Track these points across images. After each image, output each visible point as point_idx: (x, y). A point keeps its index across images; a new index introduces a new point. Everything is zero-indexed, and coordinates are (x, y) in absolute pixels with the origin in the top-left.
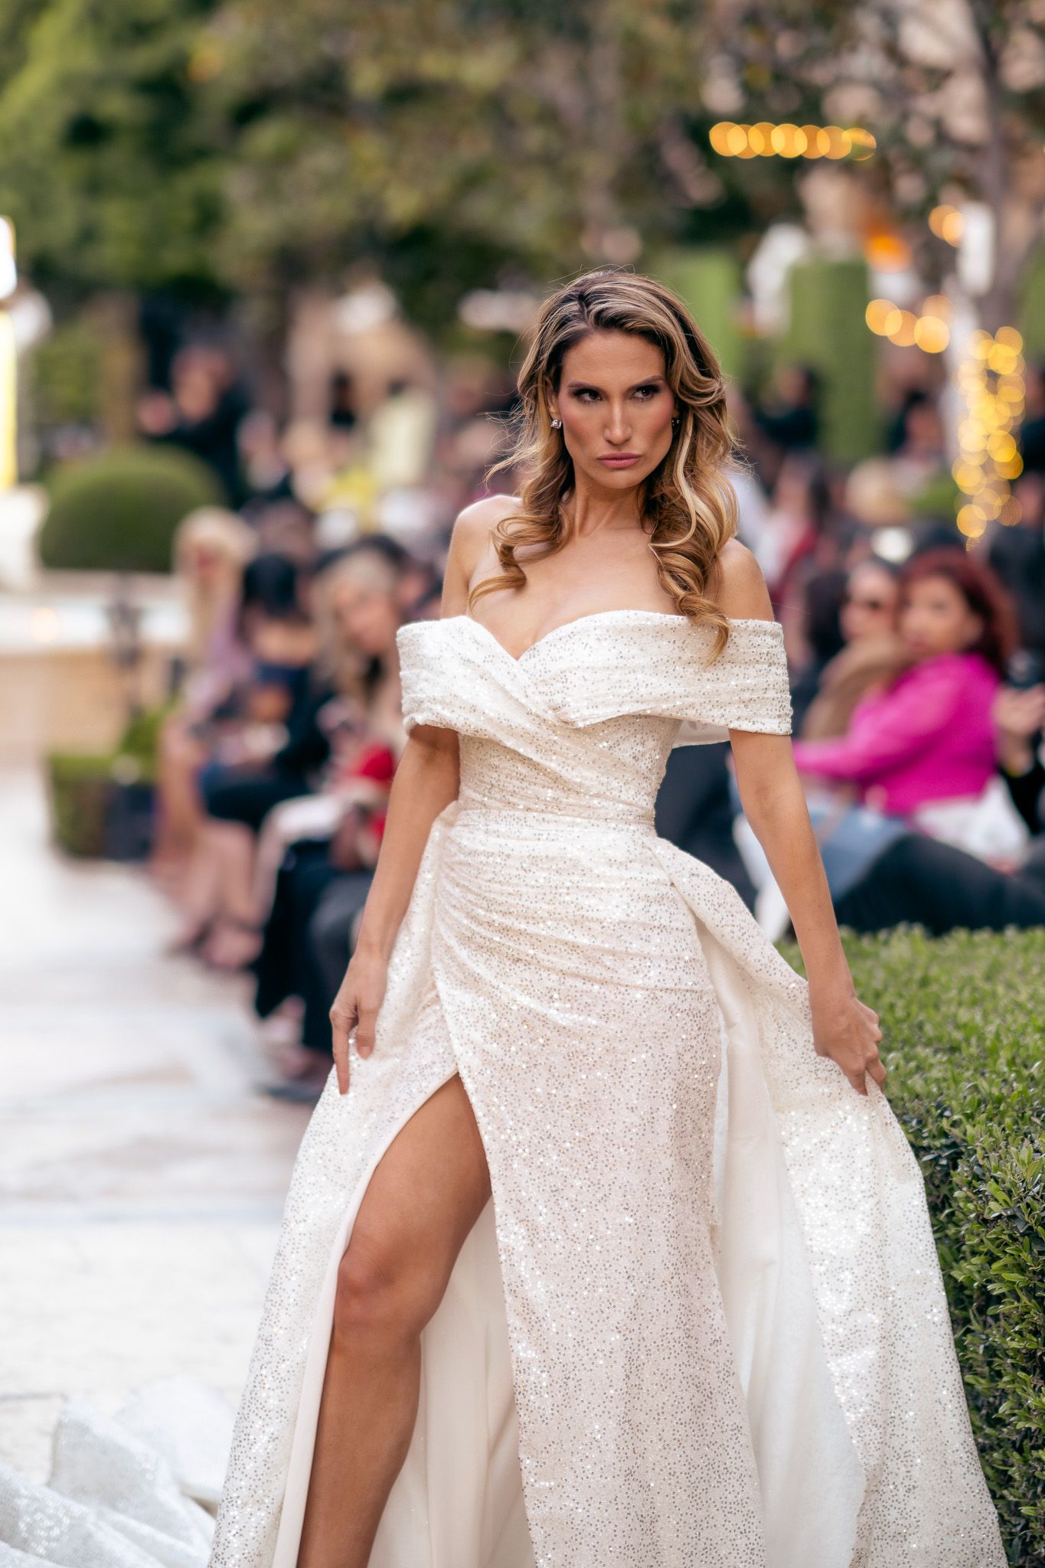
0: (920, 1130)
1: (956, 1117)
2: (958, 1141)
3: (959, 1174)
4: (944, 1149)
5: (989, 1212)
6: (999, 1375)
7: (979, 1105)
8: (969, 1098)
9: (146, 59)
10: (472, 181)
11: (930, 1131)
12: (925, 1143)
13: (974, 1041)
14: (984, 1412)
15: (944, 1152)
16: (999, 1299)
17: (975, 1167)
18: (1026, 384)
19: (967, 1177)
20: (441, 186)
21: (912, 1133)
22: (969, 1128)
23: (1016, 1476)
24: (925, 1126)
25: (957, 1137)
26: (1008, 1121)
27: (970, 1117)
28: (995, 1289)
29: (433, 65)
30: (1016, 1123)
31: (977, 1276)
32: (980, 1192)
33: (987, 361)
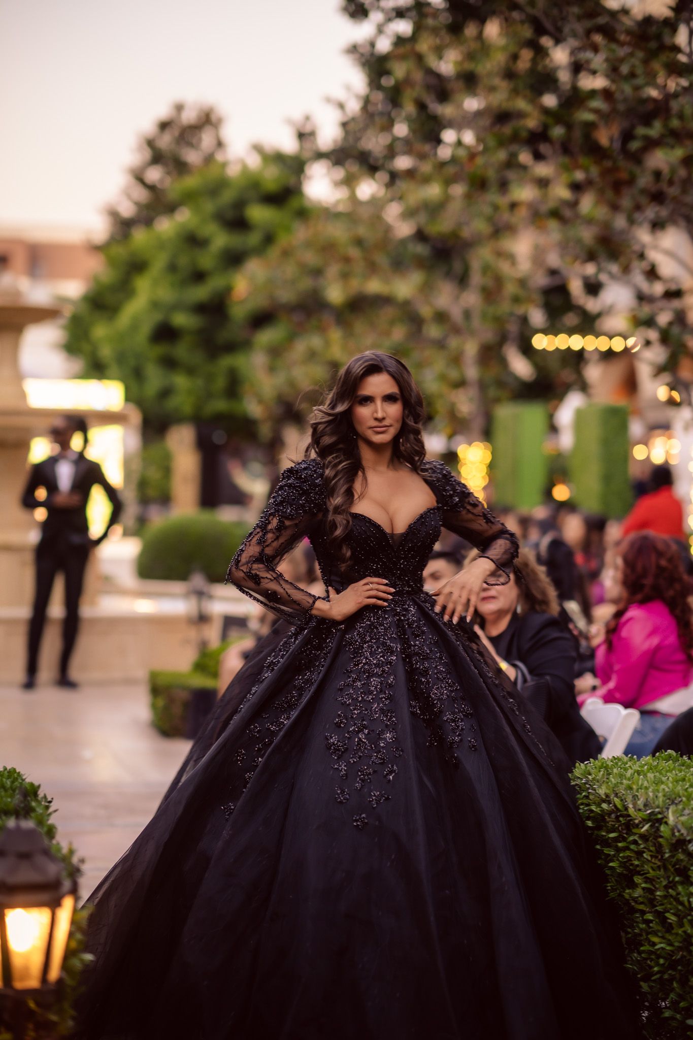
9: (201, 293)
29: (374, 286)
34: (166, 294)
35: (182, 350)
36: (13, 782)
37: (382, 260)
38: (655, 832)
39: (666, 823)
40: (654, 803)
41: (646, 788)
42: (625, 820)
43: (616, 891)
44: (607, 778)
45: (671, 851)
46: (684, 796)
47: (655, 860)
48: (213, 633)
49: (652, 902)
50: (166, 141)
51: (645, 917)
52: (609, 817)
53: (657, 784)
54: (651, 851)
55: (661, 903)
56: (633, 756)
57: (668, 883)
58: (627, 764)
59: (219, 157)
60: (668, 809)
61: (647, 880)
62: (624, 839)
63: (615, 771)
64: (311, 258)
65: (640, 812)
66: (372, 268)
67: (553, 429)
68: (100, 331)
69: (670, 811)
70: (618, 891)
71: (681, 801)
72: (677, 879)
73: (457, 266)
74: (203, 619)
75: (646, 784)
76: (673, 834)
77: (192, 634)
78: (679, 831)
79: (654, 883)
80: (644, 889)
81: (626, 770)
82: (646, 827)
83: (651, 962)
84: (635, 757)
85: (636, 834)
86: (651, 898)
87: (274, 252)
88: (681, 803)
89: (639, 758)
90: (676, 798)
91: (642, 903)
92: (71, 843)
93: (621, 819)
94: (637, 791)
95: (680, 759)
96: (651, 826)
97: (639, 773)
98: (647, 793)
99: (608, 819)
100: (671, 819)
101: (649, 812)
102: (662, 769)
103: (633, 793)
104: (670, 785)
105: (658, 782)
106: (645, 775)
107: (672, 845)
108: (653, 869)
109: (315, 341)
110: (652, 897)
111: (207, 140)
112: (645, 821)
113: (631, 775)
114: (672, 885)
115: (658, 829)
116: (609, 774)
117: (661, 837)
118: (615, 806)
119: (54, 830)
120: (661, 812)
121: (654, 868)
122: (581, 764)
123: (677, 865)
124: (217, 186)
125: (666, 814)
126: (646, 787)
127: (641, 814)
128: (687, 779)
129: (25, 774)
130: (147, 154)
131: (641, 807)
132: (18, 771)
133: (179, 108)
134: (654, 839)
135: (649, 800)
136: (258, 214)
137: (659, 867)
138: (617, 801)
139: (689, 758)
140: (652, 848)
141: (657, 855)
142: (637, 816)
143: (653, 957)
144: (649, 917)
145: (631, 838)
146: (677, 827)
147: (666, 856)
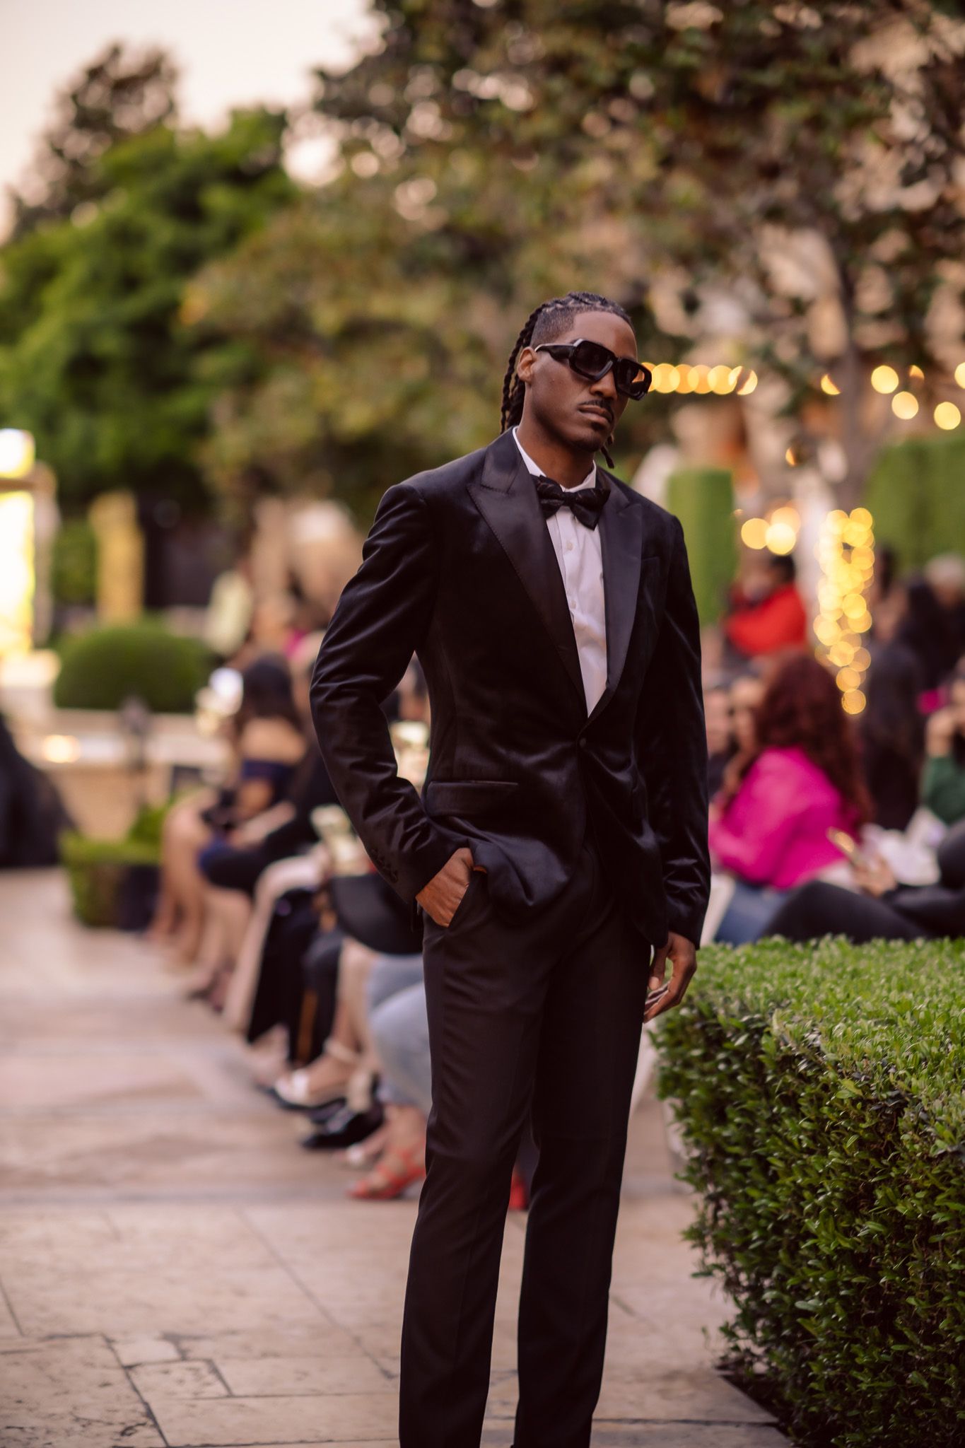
0: (868, 1085)
1: (901, 1072)
2: (903, 1093)
3: (905, 1119)
4: (889, 1100)
5: (934, 1150)
6: (940, 1296)
7: (920, 1063)
8: (911, 1057)
9: (135, 306)
10: (413, 398)
11: (877, 1085)
12: (872, 1097)
13: (908, 1015)
14: (922, 1331)
15: (889, 1103)
16: (942, 1228)
17: (921, 1113)
18: (875, 554)
19: (913, 1122)
20: (389, 402)
21: (860, 1088)
22: (914, 1080)
23: (953, 1385)
24: (872, 1081)
25: (902, 1089)
26: (947, 1074)
27: (912, 1072)
28: (939, 1218)
29: (381, 306)
30: (955, 1076)
31: (920, 1209)
32: (926, 1133)
33: (843, 536)
37: (389, 267)
38: (754, 1046)
39: (769, 1033)
40: (752, 1007)
41: (743, 987)
42: (714, 1031)
43: (702, 1129)
45: (775, 1072)
46: (793, 996)
47: (754, 1085)
48: (155, 788)
49: (749, 1143)
50: (97, 96)
51: (741, 1164)
52: (692, 1028)
53: (757, 981)
54: (747, 1073)
55: (762, 1143)
57: (771, 1116)
59: (169, 124)
60: (771, 1014)
61: (744, 1113)
62: (712, 1058)
65: (734, 1020)
66: (374, 281)
69: (774, 1016)
70: (705, 1130)
71: (790, 1003)
72: (783, 1110)
73: (494, 273)
74: (139, 767)
75: (742, 981)
76: (778, 1049)
78: (786, 1044)
79: (753, 1116)
80: (739, 1125)
82: (742, 1039)
83: (749, 1224)
85: (728, 1049)
86: (748, 1138)
87: (243, 250)
88: (790, 1006)
90: (782, 1000)
91: (735, 1144)
93: (708, 1030)
94: (730, 991)
96: (748, 1038)
97: (733, 967)
98: (743, 994)
99: (690, 1031)
100: (776, 1027)
101: (745, 1018)
102: (765, 962)
103: (724, 994)
104: (776, 982)
105: (759, 979)
106: (742, 970)
107: (777, 1063)
108: (752, 1099)
110: (749, 1135)
111: (152, 99)
112: (739, 1031)
114: (776, 1118)
115: (758, 1042)
117: (763, 1053)
118: (700, 1011)
120: (762, 1019)
121: (753, 1096)
123: (783, 1090)
124: (161, 160)
125: (768, 1021)
126: (742, 985)
127: (735, 1022)
128: (798, 974)
130: (71, 112)
131: (736, 1012)
133: (115, 52)
134: (752, 1056)
135: (746, 1002)
136: (219, 199)
137: (759, 1094)
138: (703, 1005)
140: (748, 1069)
141: (757, 1078)
142: (729, 1026)
145: (721, 1056)
146: (783, 1038)
147: (769, 1078)
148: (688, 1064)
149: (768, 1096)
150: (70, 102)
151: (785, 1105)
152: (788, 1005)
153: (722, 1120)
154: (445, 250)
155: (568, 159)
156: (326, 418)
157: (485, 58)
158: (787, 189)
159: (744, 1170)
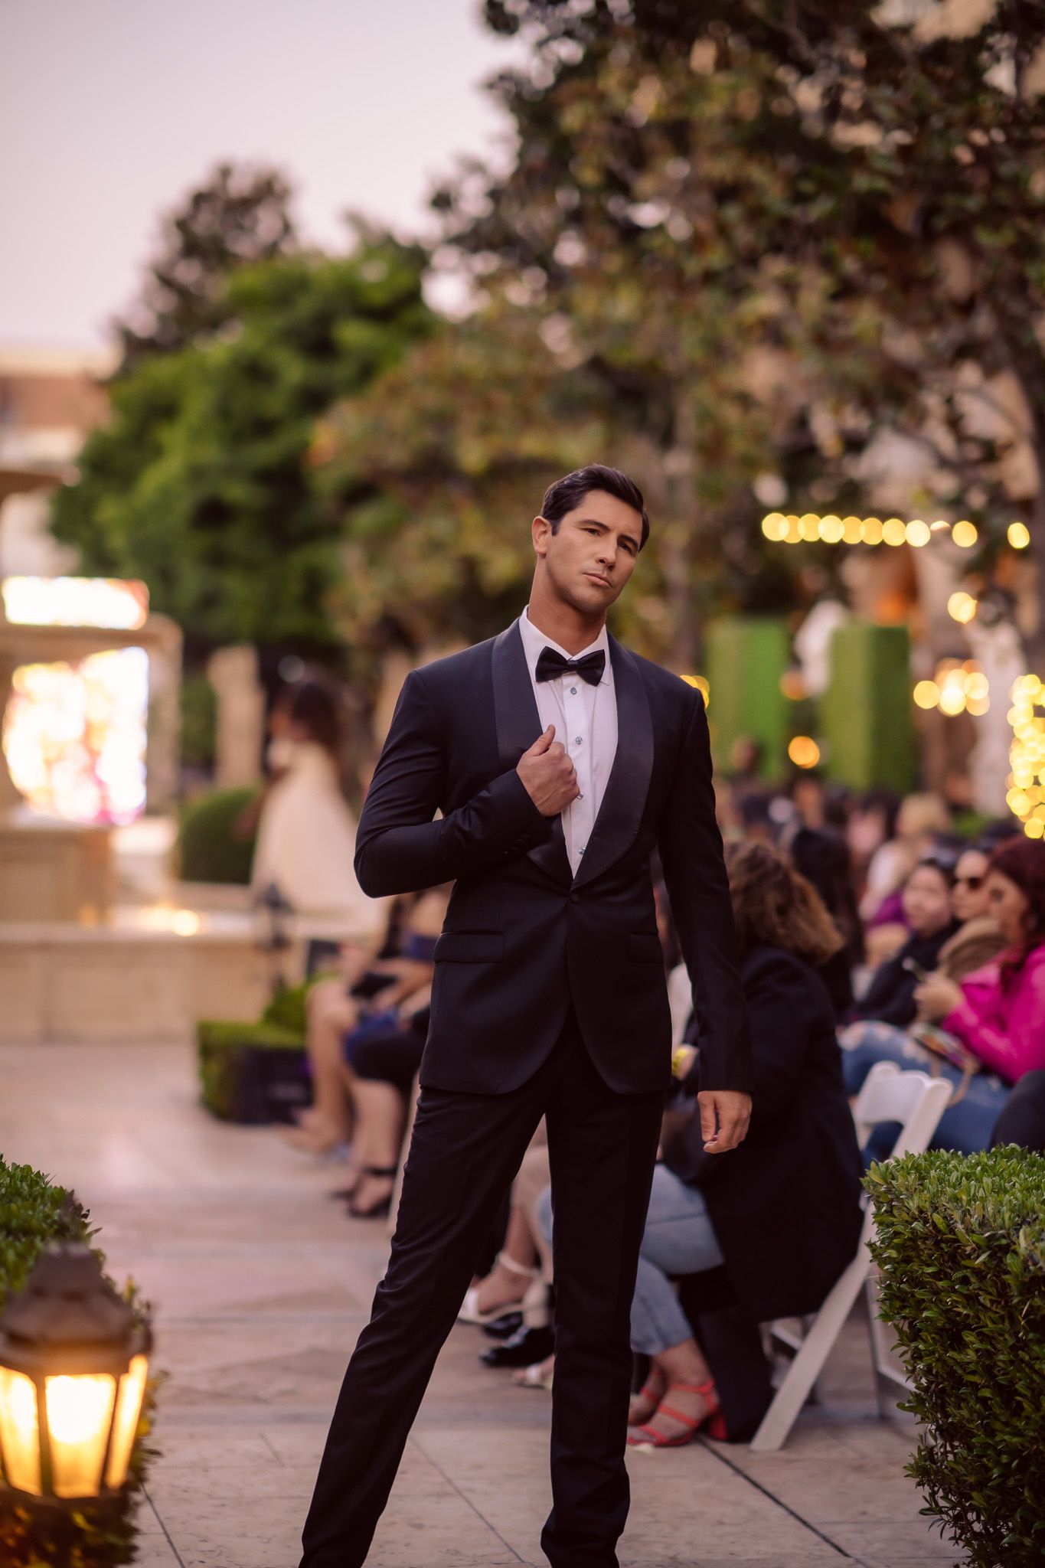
9: (266, 452)
29: (531, 445)
34: (211, 453)
35: (237, 539)
36: (31, 1186)
37: (542, 404)
38: (997, 1265)
39: (1015, 1252)
40: (995, 1221)
41: (983, 1200)
42: (950, 1247)
43: (934, 1354)
44: (921, 1185)
45: (1021, 1294)
46: (1041, 1211)
47: (996, 1308)
48: (293, 966)
49: (989, 1370)
50: (205, 223)
51: (980, 1394)
52: (924, 1243)
53: (998, 1193)
54: (989, 1294)
55: (1004, 1371)
56: (957, 1151)
57: (1017, 1341)
58: (949, 1163)
59: (286, 248)
60: (1018, 1231)
61: (983, 1337)
62: (947, 1277)
63: (932, 1173)
64: (432, 399)
65: (974, 1235)
66: (527, 419)
67: (795, 660)
68: (110, 511)
69: (1021, 1233)
70: (937, 1355)
71: (1037, 1218)
72: (1031, 1336)
73: (655, 413)
74: (278, 943)
75: (981, 1193)
76: (1026, 1268)
77: (263, 966)
78: (1035, 1264)
79: (994, 1342)
80: (977, 1351)
81: (949, 1172)
82: (983, 1258)
83: (988, 1460)
84: (960, 1153)
85: (967, 1268)
86: (988, 1365)
87: (377, 390)
88: (1037, 1222)
89: (966, 1154)
90: (1028, 1214)
91: (973, 1373)
92: (130, 1278)
93: (943, 1245)
94: (969, 1203)
95: (1028, 1156)
96: (990, 1256)
97: (968, 1177)
98: (984, 1208)
99: (922, 1247)
100: (1023, 1243)
101: (987, 1235)
102: (1002, 1172)
103: (962, 1207)
104: (1019, 1195)
105: (1000, 1190)
106: (979, 1181)
107: (1024, 1284)
108: (993, 1322)
109: (439, 525)
110: (990, 1363)
111: (266, 224)
112: (978, 1249)
113: (957, 1179)
114: (1021, 1345)
115: (1001, 1261)
116: (924, 1178)
117: (1007, 1272)
118: (934, 1225)
119: (101, 1259)
120: (1006, 1235)
121: (995, 1320)
122: (880, 1163)
123: (1031, 1314)
124: (290, 290)
125: (1014, 1238)
126: (982, 1197)
127: (975, 1238)
129: (48, 1175)
130: (177, 241)
131: (976, 1227)
132: (35, 1170)
133: (225, 172)
134: (994, 1275)
135: (987, 1216)
136: (353, 334)
137: (1002, 1318)
138: (937, 1218)
139: (1041, 1155)
140: (990, 1290)
141: (999, 1300)
142: (969, 1243)
143: (989, 1452)
144: (986, 1393)
145: (957, 1275)
146: (1031, 1257)
147: (1015, 1301)
148: (917, 1282)
149: (1013, 1320)
150: (175, 230)
151: (1032, 1331)
152: (1035, 1220)
153: (959, 1345)
154: (592, 386)
155: (738, 291)
156: (470, 567)
157: (644, 184)
158: (983, 323)
159: (983, 1401)
